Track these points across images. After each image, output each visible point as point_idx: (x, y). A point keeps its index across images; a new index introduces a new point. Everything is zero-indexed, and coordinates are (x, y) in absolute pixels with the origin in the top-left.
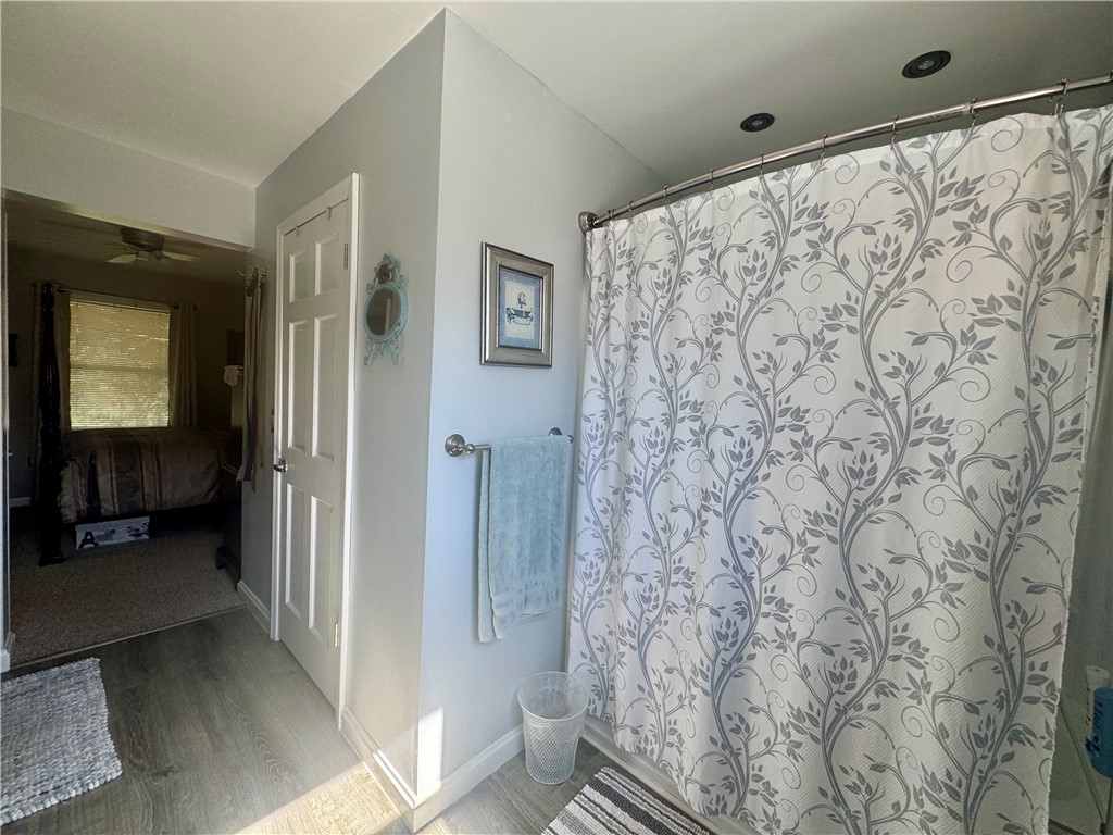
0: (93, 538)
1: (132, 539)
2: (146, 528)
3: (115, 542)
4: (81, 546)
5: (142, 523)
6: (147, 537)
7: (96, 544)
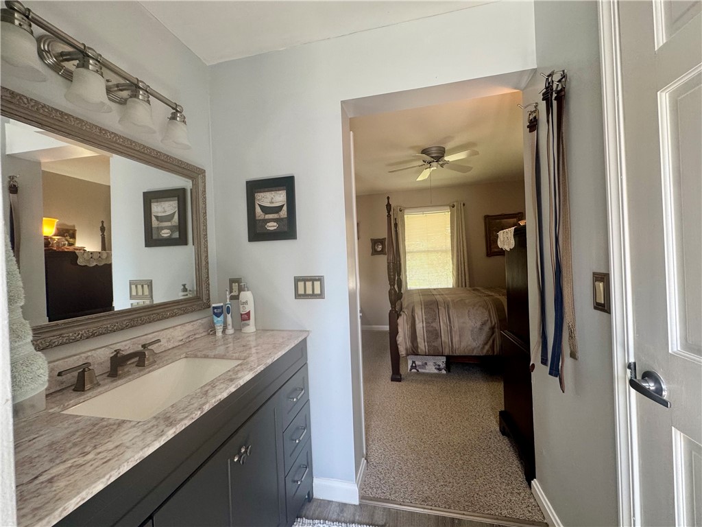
0: (416, 366)
1: (436, 371)
2: (444, 365)
3: (427, 371)
4: (411, 370)
5: (442, 361)
6: (445, 372)
7: (418, 371)
